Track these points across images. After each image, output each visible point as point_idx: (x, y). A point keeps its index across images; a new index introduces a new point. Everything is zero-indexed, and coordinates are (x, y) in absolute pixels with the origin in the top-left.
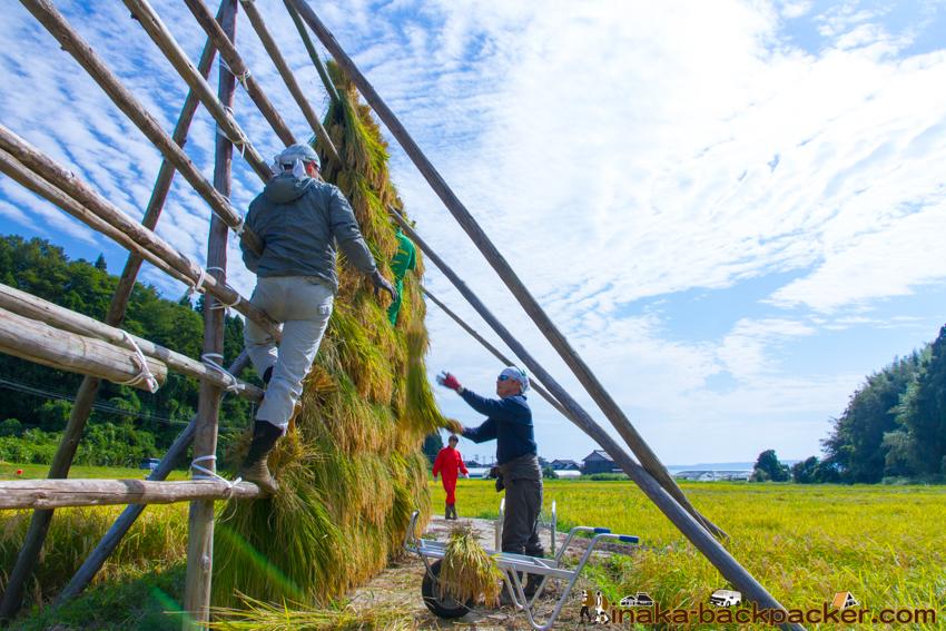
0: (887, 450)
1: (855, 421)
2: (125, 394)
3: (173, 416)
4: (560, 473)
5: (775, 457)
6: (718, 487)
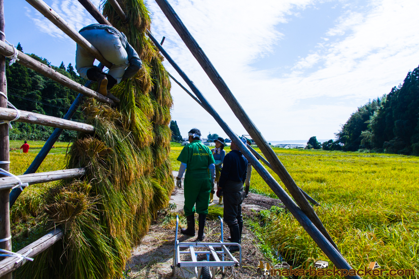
0: (362, 138)
1: (350, 126)
5: (316, 139)
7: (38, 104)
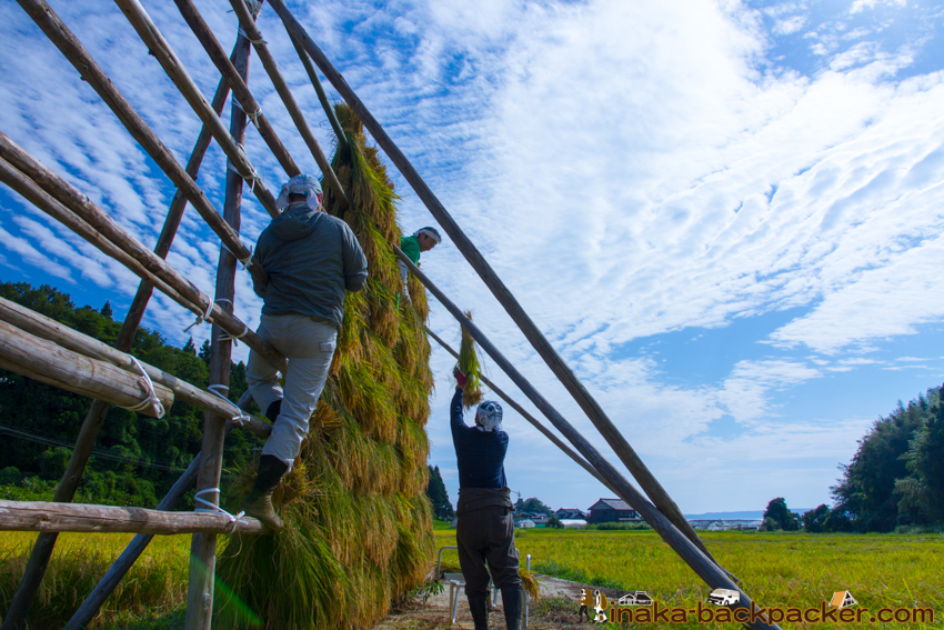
0: (899, 497)
1: (865, 467)
2: (126, 441)
3: (173, 463)
4: (566, 522)
5: (785, 505)
6: (728, 536)
7: (128, 430)
